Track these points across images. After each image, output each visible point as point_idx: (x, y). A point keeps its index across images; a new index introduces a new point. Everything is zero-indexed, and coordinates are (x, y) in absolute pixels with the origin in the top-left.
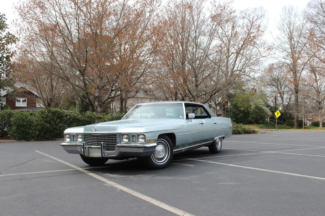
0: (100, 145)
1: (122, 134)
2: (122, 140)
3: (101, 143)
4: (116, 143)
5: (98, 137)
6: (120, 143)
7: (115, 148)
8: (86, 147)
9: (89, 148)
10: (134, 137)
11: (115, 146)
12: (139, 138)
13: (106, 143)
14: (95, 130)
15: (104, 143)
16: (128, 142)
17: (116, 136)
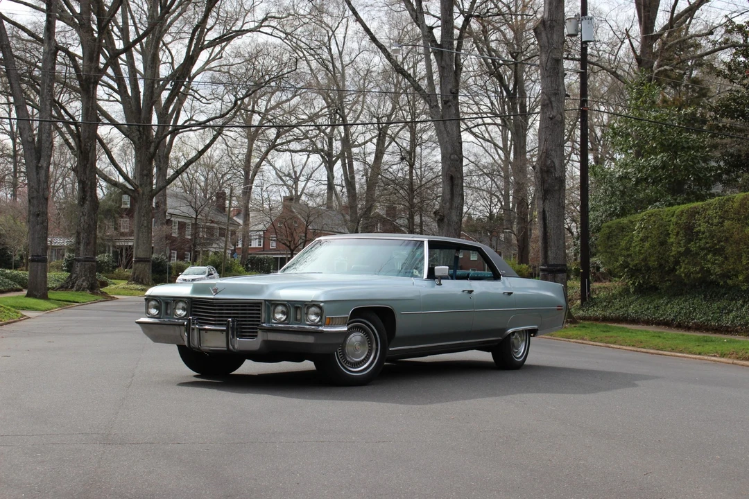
0: (225, 324)
1: (273, 304)
2: (272, 316)
3: (226, 321)
4: (259, 321)
5: (222, 306)
6: (269, 322)
7: (257, 332)
8: (193, 329)
9: (200, 330)
10: (299, 312)
11: (256, 329)
12: (309, 312)
13: (238, 321)
14: (216, 292)
15: (233, 321)
16: (285, 320)
17: (259, 307)
